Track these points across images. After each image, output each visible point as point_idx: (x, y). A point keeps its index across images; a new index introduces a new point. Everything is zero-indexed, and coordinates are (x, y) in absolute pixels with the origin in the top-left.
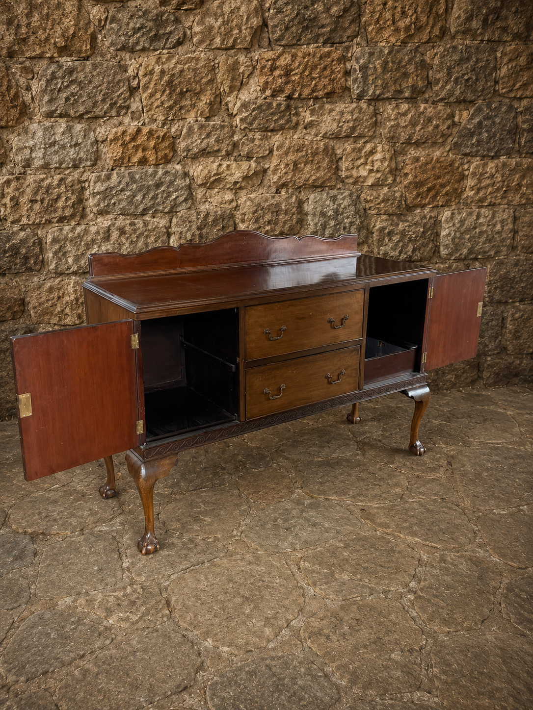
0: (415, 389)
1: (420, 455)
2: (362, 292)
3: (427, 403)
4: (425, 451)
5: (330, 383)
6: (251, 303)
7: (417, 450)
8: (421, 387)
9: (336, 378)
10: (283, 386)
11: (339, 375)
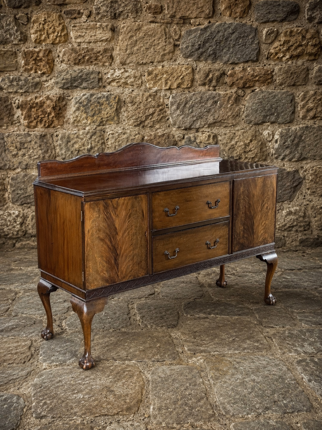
0: (267, 254)
1: (273, 304)
2: (228, 183)
3: (276, 265)
4: (276, 302)
5: (209, 248)
6: (156, 190)
7: (270, 301)
8: (272, 253)
9: (213, 245)
10: (177, 250)
11: (215, 243)
